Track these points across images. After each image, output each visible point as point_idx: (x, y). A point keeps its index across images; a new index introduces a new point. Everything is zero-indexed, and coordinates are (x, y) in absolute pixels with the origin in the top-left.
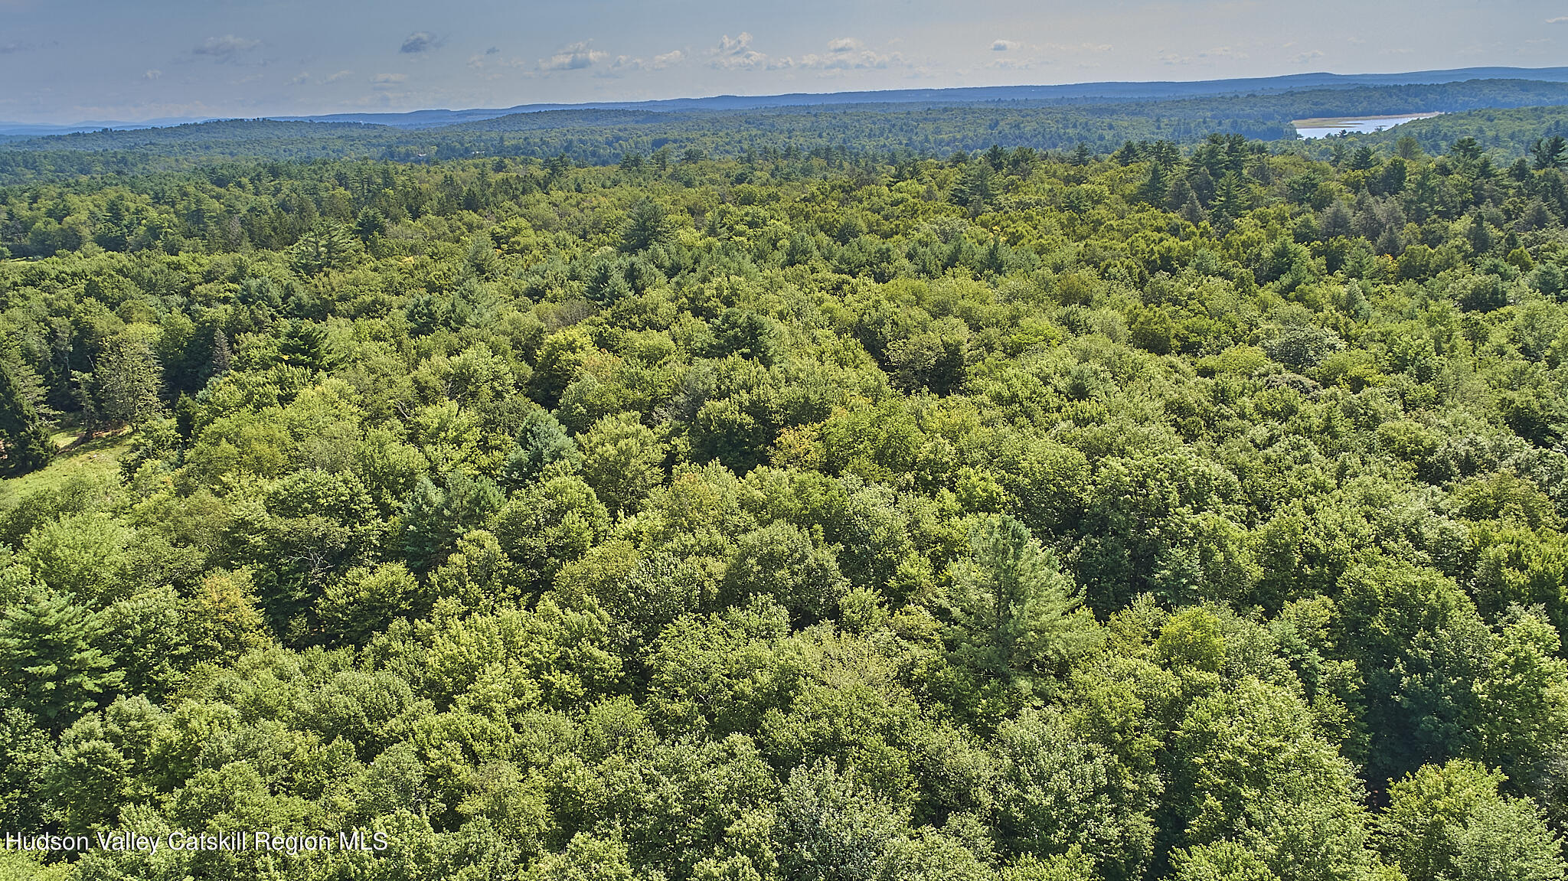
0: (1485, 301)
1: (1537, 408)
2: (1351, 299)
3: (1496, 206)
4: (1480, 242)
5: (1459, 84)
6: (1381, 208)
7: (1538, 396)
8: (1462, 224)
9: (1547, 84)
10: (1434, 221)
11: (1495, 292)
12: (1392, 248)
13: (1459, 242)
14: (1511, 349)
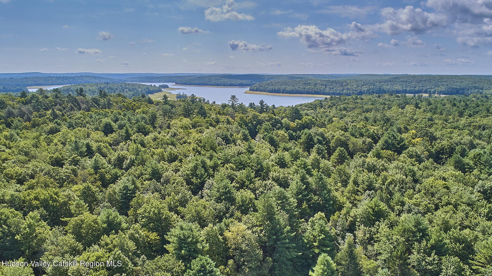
0: (53, 131)
1: (61, 157)
2: (12, 136)
3: (60, 106)
4: (55, 116)
5: (78, 77)
6: (24, 108)
7: (60, 154)
8: (49, 112)
9: (101, 77)
10: (42, 111)
11: (56, 129)
12: (29, 120)
13: (48, 116)
14: (59, 143)
